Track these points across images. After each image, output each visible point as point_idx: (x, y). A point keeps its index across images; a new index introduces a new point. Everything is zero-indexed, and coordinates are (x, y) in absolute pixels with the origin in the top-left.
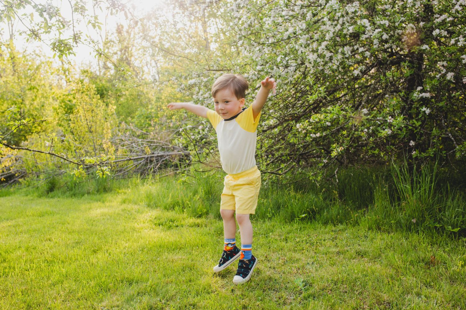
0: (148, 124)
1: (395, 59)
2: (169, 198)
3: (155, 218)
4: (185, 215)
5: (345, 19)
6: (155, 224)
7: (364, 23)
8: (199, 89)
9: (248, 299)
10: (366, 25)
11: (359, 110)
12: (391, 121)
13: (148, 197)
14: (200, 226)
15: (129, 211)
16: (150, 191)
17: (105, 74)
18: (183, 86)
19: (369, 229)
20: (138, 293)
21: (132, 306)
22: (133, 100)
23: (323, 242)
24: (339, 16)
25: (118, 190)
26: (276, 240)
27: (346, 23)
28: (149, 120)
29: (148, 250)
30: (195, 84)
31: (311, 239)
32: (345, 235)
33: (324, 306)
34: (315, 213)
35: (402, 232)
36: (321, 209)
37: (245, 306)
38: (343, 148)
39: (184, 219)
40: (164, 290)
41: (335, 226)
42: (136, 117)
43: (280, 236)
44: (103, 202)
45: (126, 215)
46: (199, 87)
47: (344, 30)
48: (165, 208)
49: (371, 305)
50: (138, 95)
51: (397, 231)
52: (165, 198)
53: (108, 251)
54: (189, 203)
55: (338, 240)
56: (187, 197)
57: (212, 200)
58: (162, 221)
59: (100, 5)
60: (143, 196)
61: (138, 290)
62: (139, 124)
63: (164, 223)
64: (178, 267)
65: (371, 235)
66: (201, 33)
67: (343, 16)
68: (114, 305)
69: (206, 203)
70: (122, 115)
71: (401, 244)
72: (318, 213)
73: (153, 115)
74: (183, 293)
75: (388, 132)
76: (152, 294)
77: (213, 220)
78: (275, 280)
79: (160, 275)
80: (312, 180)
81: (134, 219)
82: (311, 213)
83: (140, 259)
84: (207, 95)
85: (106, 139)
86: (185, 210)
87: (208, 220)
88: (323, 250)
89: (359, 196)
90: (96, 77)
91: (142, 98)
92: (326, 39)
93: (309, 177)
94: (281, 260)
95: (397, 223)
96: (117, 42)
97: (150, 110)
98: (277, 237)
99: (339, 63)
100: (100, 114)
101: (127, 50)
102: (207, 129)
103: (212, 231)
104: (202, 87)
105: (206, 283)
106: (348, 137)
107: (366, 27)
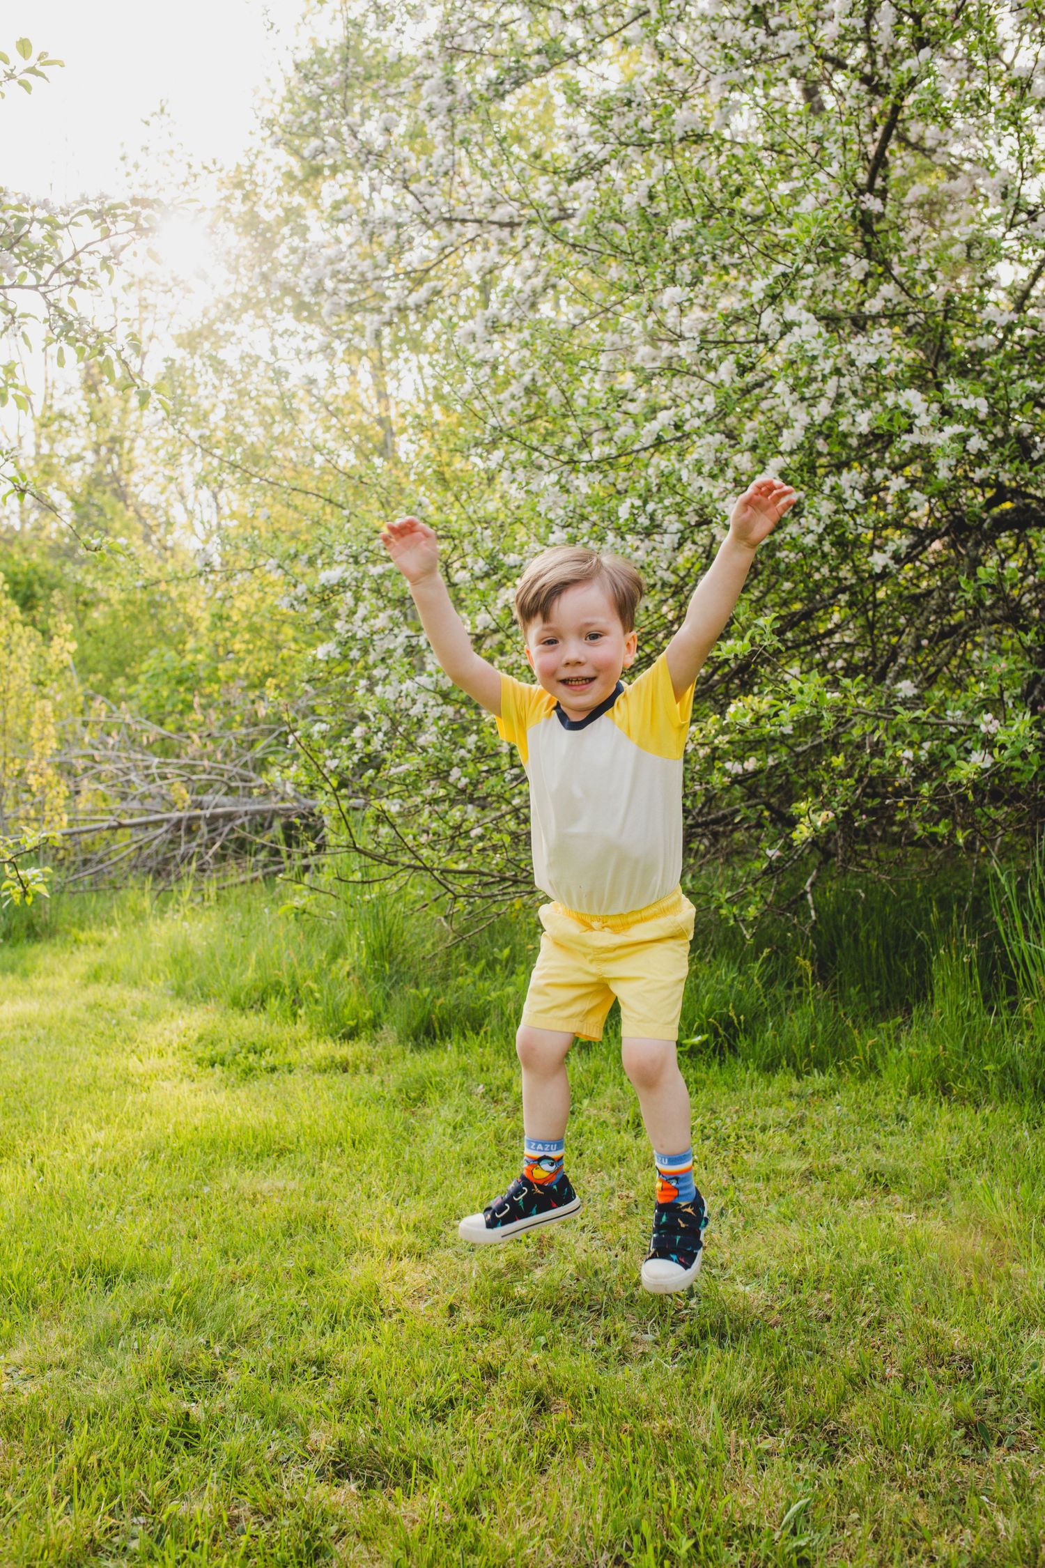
0: (183, 701)
1: (1007, 512)
2: (247, 969)
3: (200, 1040)
4: (301, 1029)
5: (845, 381)
6: (199, 1062)
7: (907, 402)
8: (357, 599)
9: (501, 1341)
10: (915, 411)
11: (888, 682)
12: (992, 729)
13: (176, 962)
14: (351, 1070)
15: (111, 1010)
16: (186, 943)
17: (39, 528)
18: (301, 589)
19: (912, 1091)
20: (135, 1317)
21: (112, 1364)
22: (134, 618)
23: (759, 1137)
24: (827, 372)
25: (75, 931)
26: (604, 1124)
27: (848, 394)
28: (188, 690)
29: (173, 1159)
30: (342, 585)
31: (718, 1122)
32: (833, 1109)
33: (753, 1372)
34: (736, 1030)
35: (1021, 1104)
36: (755, 1017)
37: (490, 1367)
38: (831, 815)
39: (296, 1043)
40: (221, 1306)
41: (799, 1077)
42: (142, 679)
43: (615, 1109)
44: (25, 975)
45: (102, 1025)
46: (355, 592)
47: (841, 421)
48: (235, 1002)
49: (907, 1368)
50: (153, 604)
51: (1002, 1099)
52: (234, 966)
53: (37, 1161)
54: (314, 986)
55: (808, 1129)
56: (310, 964)
57: (391, 977)
58: (223, 1048)
59: (24, 328)
60: (161, 958)
61: (132, 1307)
62: (153, 703)
63: (229, 1059)
64: (270, 1222)
65: (918, 1113)
66: (368, 398)
67: (837, 372)
68: (51, 1359)
69: (373, 987)
70: (95, 672)
71: (1016, 1146)
72: (745, 1031)
73: (203, 674)
74: (285, 1316)
75: (980, 760)
76: (182, 1320)
77: (395, 1050)
78: (596, 1273)
79: (207, 1252)
80: (727, 919)
81: (129, 1039)
82: (721, 1031)
83: (144, 1191)
84: (381, 621)
85: (37, 756)
86: (301, 1012)
87: (379, 1049)
88: (759, 1165)
89: (884, 971)
90: (8, 536)
91: (165, 612)
92: (782, 448)
93: (720, 907)
94: (616, 1200)
95: (1003, 1071)
96: (82, 420)
97: (189, 657)
98: (606, 1115)
99: (822, 526)
100: (21, 672)
101: (117, 447)
102: (380, 735)
103: (391, 1092)
104: (366, 593)
105: (363, 1282)
106: (850, 776)
107: (915, 416)
